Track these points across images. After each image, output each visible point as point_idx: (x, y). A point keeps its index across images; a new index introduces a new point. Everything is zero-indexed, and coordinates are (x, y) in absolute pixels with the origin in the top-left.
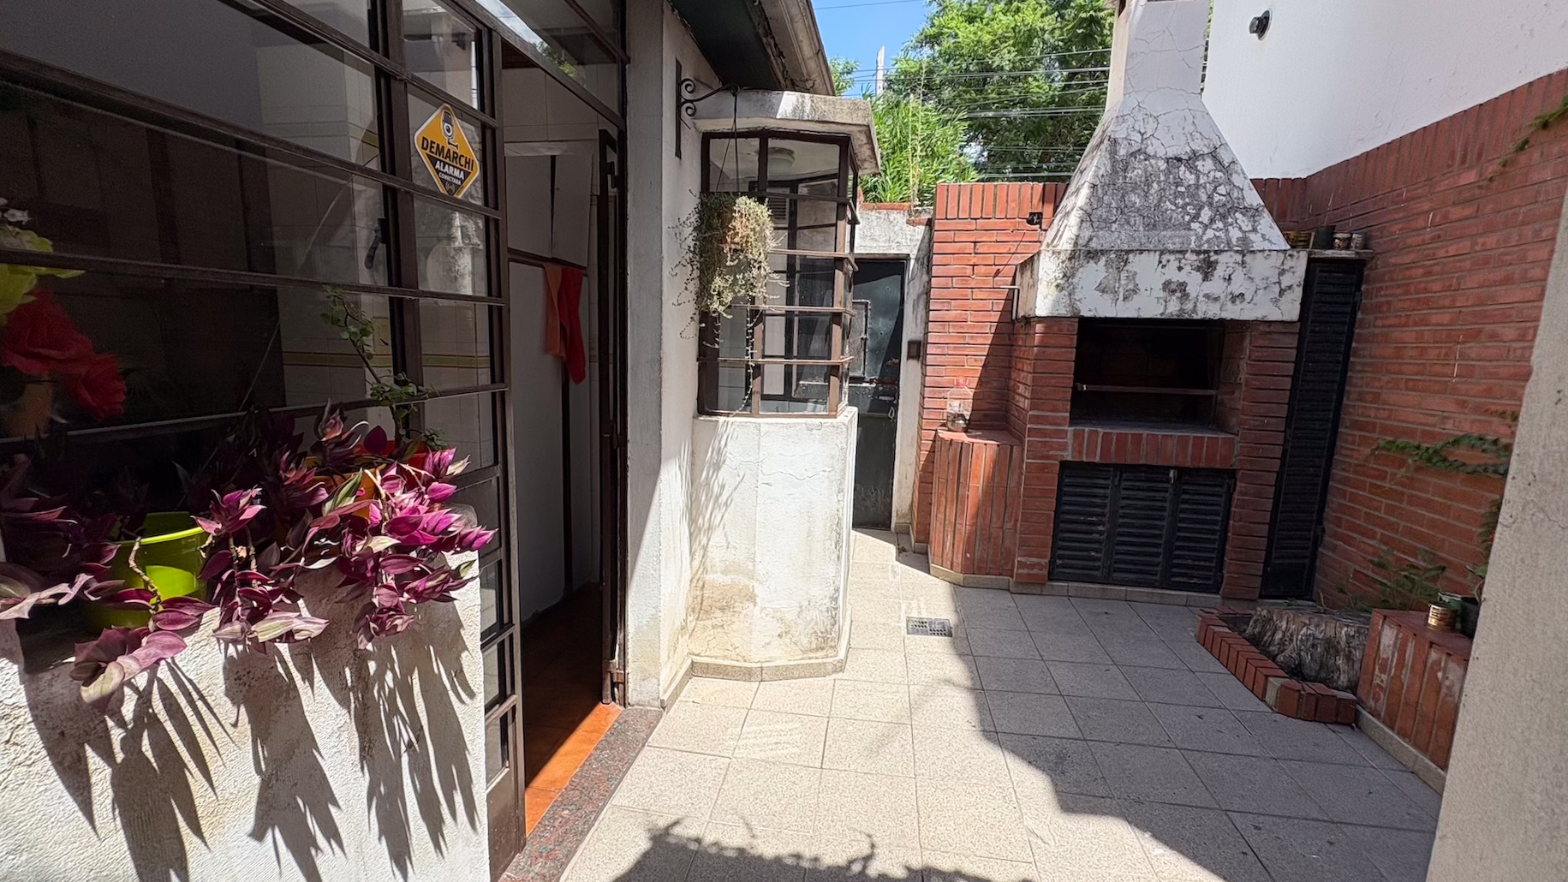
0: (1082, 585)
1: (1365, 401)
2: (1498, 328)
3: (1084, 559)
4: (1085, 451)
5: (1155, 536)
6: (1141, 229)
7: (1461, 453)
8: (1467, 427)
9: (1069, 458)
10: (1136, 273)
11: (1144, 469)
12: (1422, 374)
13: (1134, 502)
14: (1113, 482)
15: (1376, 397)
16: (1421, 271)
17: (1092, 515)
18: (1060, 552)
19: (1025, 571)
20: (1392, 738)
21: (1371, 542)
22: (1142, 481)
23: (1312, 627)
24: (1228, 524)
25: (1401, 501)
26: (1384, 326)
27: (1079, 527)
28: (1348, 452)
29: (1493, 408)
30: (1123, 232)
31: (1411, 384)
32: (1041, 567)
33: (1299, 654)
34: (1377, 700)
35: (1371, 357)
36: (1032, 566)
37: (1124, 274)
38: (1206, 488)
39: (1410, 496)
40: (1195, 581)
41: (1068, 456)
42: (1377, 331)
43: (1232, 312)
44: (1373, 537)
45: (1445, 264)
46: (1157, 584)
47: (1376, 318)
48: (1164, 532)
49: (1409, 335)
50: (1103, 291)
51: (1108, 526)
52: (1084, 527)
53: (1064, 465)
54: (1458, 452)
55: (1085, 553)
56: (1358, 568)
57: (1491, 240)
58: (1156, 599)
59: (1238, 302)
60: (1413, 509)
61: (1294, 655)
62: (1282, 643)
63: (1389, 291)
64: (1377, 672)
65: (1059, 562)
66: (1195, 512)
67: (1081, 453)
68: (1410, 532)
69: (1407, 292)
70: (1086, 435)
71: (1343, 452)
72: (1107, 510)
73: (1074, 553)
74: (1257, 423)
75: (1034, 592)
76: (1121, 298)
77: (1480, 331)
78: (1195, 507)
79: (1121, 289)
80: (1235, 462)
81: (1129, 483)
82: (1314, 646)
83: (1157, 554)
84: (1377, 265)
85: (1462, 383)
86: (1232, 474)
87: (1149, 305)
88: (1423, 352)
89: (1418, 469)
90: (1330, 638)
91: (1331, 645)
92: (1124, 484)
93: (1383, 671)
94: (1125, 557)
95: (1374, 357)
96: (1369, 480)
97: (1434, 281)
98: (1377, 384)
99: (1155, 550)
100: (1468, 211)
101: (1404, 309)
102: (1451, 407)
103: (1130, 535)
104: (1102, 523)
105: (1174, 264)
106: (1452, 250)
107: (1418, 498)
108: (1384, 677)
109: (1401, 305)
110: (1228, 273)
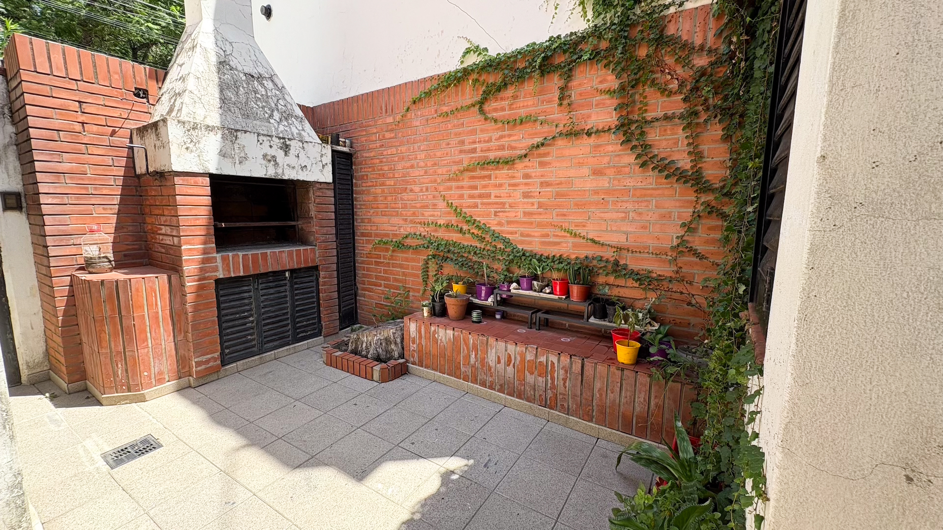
0: (247, 360)
1: (364, 223)
2: (412, 186)
3: (244, 343)
4: (232, 269)
5: (284, 314)
6: (240, 116)
7: (409, 241)
8: (409, 230)
9: (221, 276)
10: (244, 146)
11: (271, 274)
12: (387, 208)
13: (269, 297)
14: (253, 286)
15: (370, 221)
16: (378, 161)
17: (244, 312)
18: (226, 344)
19: (203, 367)
20: (423, 371)
21: (380, 288)
22: (271, 282)
23: (378, 335)
24: (319, 296)
25: (389, 267)
26: (366, 186)
27: (237, 322)
28: (362, 248)
29: (417, 221)
30: (228, 116)
31: (383, 213)
32: (215, 359)
33: (377, 350)
34: (413, 357)
35: (363, 201)
36: (208, 361)
37: (236, 146)
38: (305, 279)
39: (393, 263)
40: (309, 333)
41: (221, 275)
42: (364, 188)
43: (302, 176)
44: (380, 286)
45: (388, 158)
46: (290, 342)
47: (362, 182)
48: (289, 310)
49: (378, 190)
50: (224, 156)
51: (255, 316)
52: (240, 322)
53: (218, 281)
54: (407, 241)
55: (244, 339)
56: (377, 302)
57: (403, 148)
58: (292, 351)
59: (304, 170)
60: (394, 269)
61: (375, 352)
62: (367, 348)
63: (366, 170)
64: (411, 344)
65: (227, 351)
66: (303, 294)
67: (229, 271)
68: (396, 280)
69: (374, 170)
70: (231, 258)
71: (360, 248)
72: (253, 306)
73: (236, 341)
74: (324, 238)
75: (212, 379)
76: (238, 162)
77: (406, 188)
78: (302, 291)
79: (236, 156)
80: (317, 262)
81: (264, 285)
82: (381, 344)
83: (287, 325)
84: (358, 156)
85: (404, 211)
86: (316, 268)
87: (256, 169)
88: (386, 198)
89: (393, 251)
90: (386, 338)
91: (387, 341)
92: (260, 286)
93: (413, 343)
94: (269, 333)
95: (365, 201)
96: (374, 260)
97: (385, 165)
98: (369, 214)
99: (285, 322)
100: (392, 135)
101: (374, 178)
102: (402, 222)
103: (270, 318)
104: (252, 315)
105: (266, 144)
106: (389, 152)
107: (397, 264)
108: (415, 346)
109: (372, 176)
110: (297, 153)
